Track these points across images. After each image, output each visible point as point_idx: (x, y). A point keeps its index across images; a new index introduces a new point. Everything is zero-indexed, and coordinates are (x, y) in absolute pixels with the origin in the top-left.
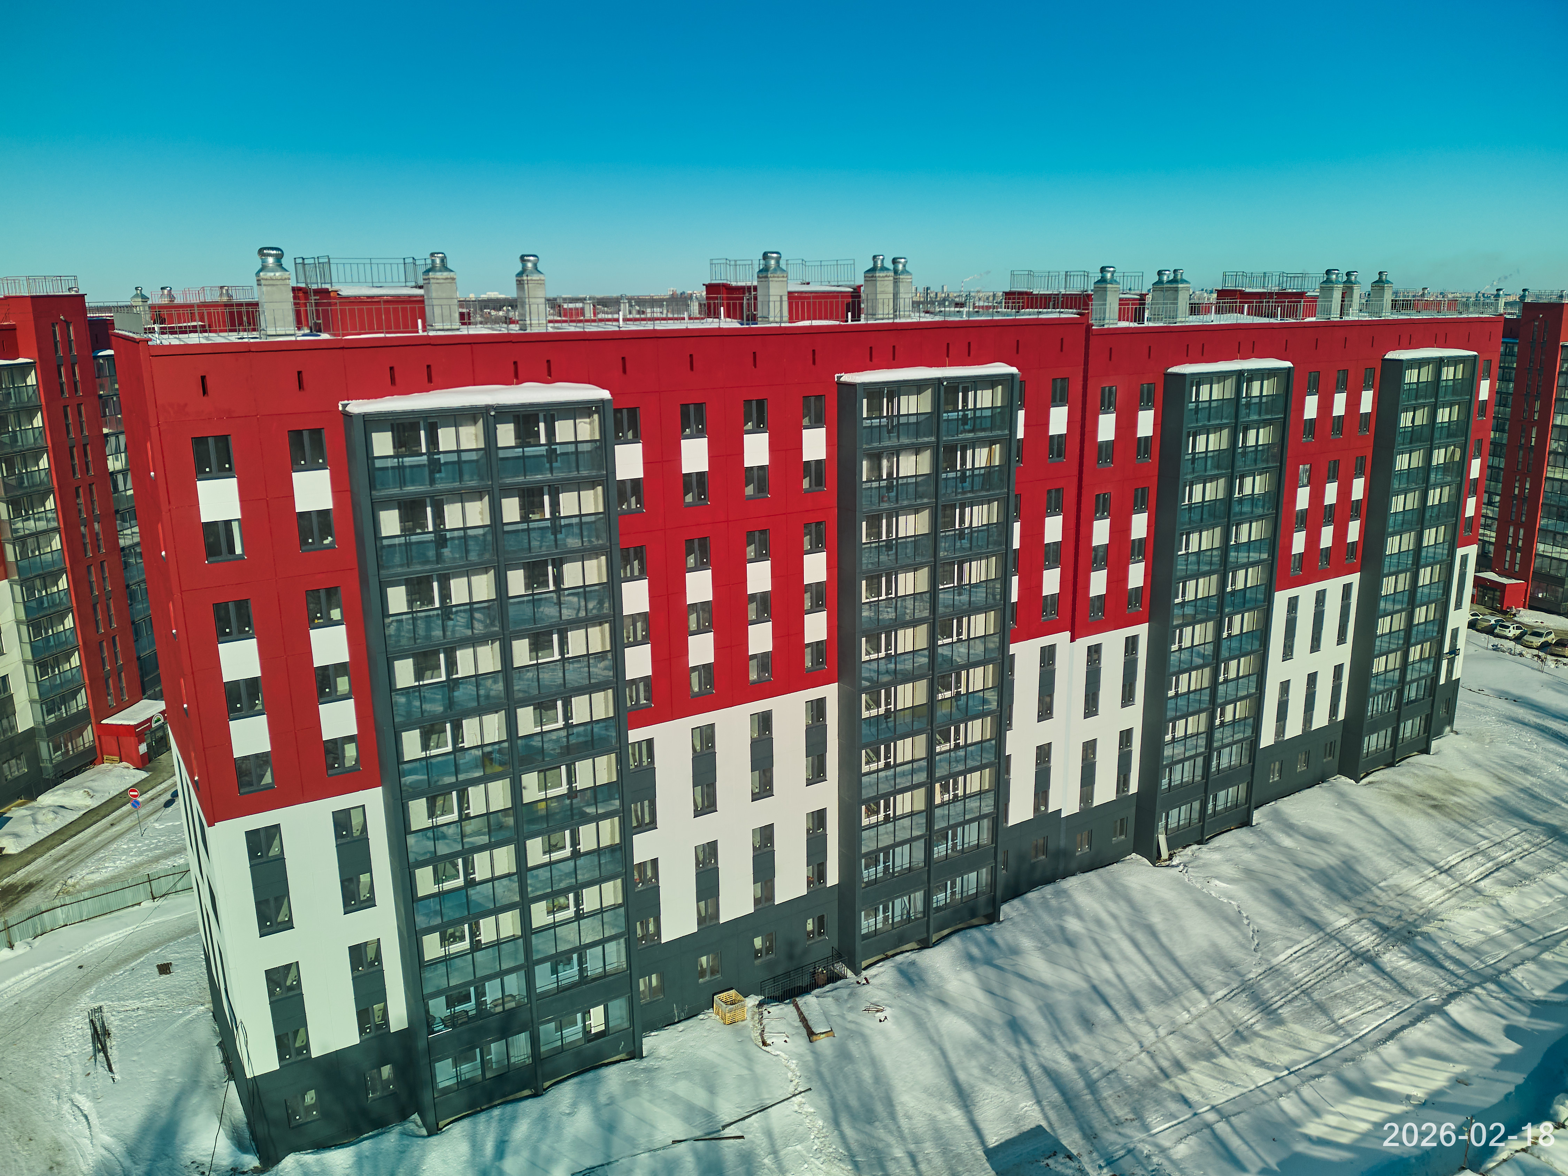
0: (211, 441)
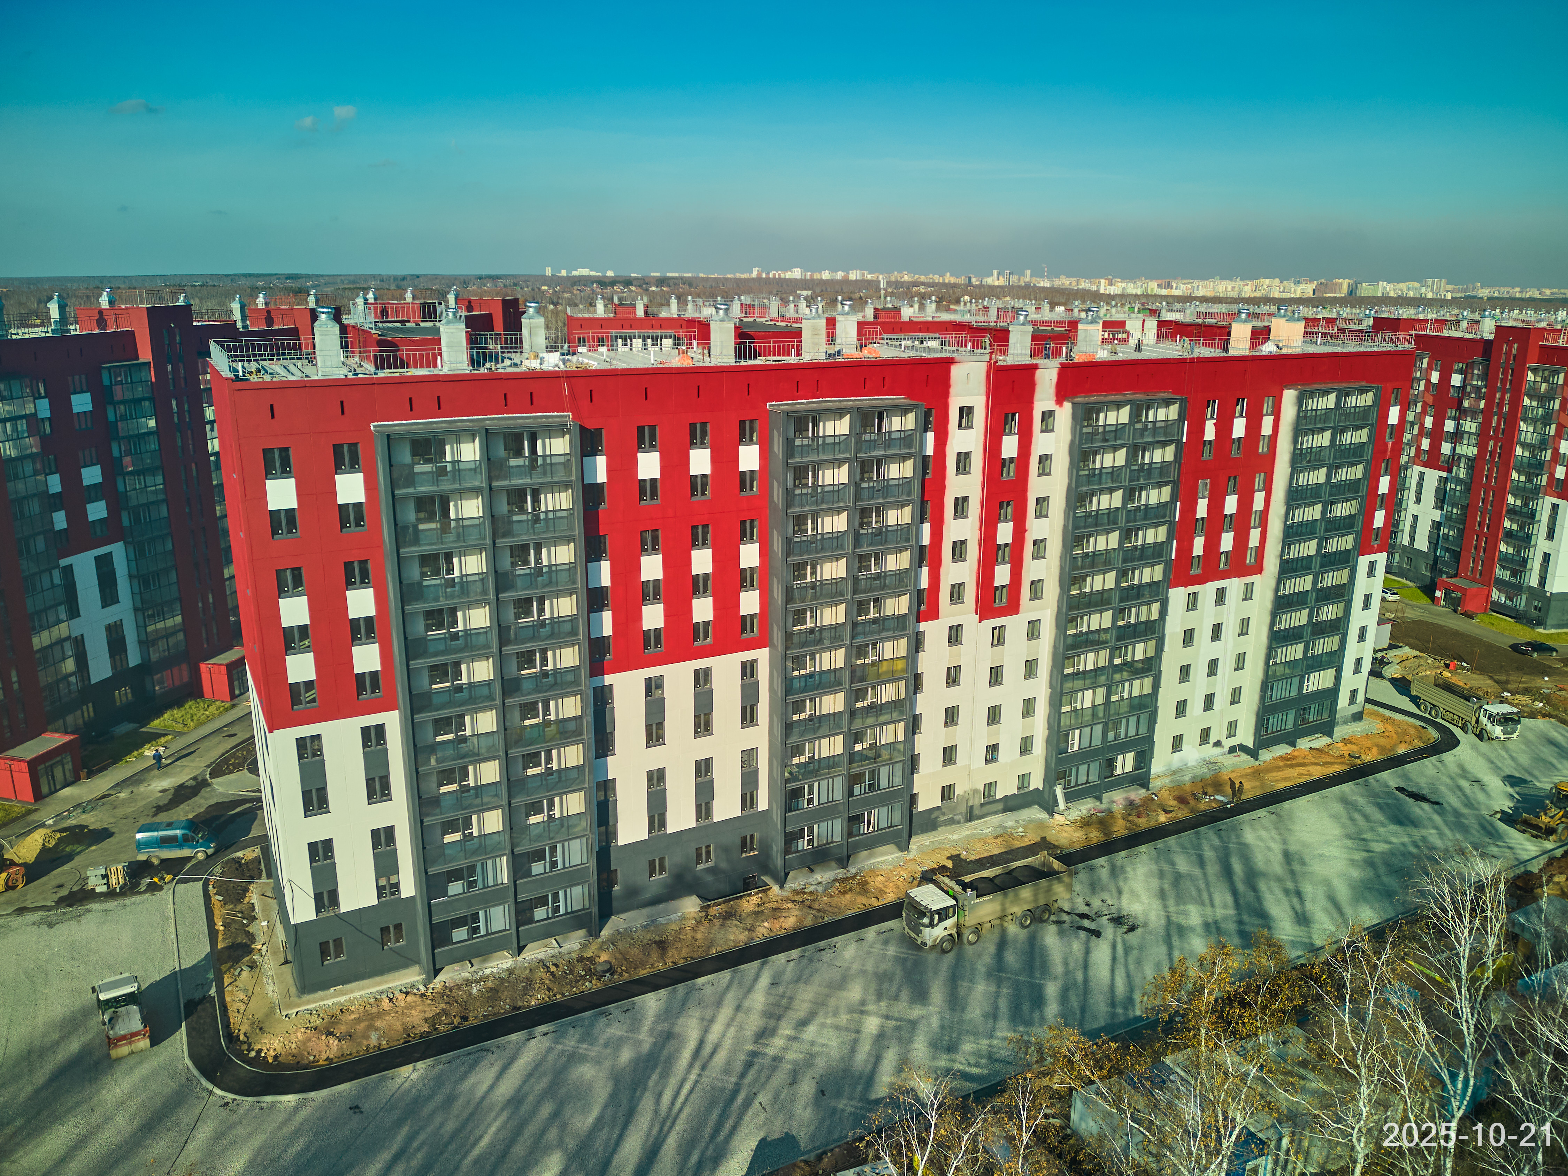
0: (276, 451)
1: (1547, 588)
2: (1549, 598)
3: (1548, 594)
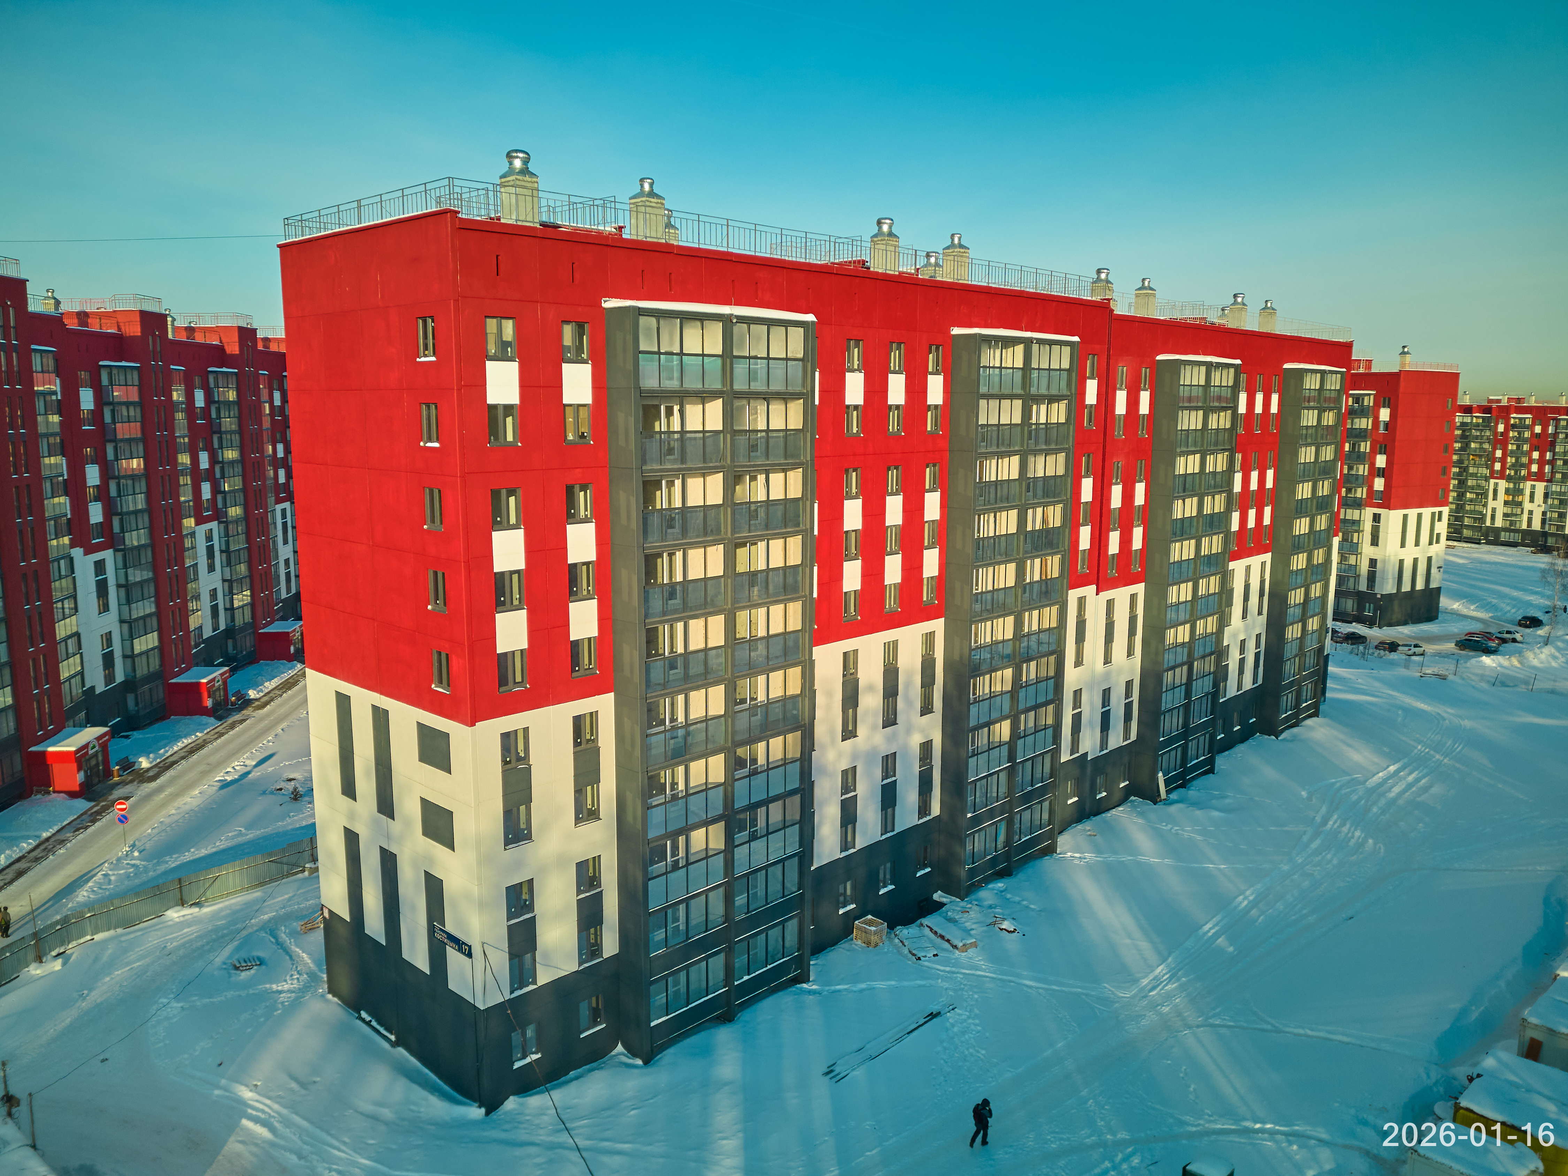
1: (1377, 590)
2: (1380, 600)
3: (1379, 596)
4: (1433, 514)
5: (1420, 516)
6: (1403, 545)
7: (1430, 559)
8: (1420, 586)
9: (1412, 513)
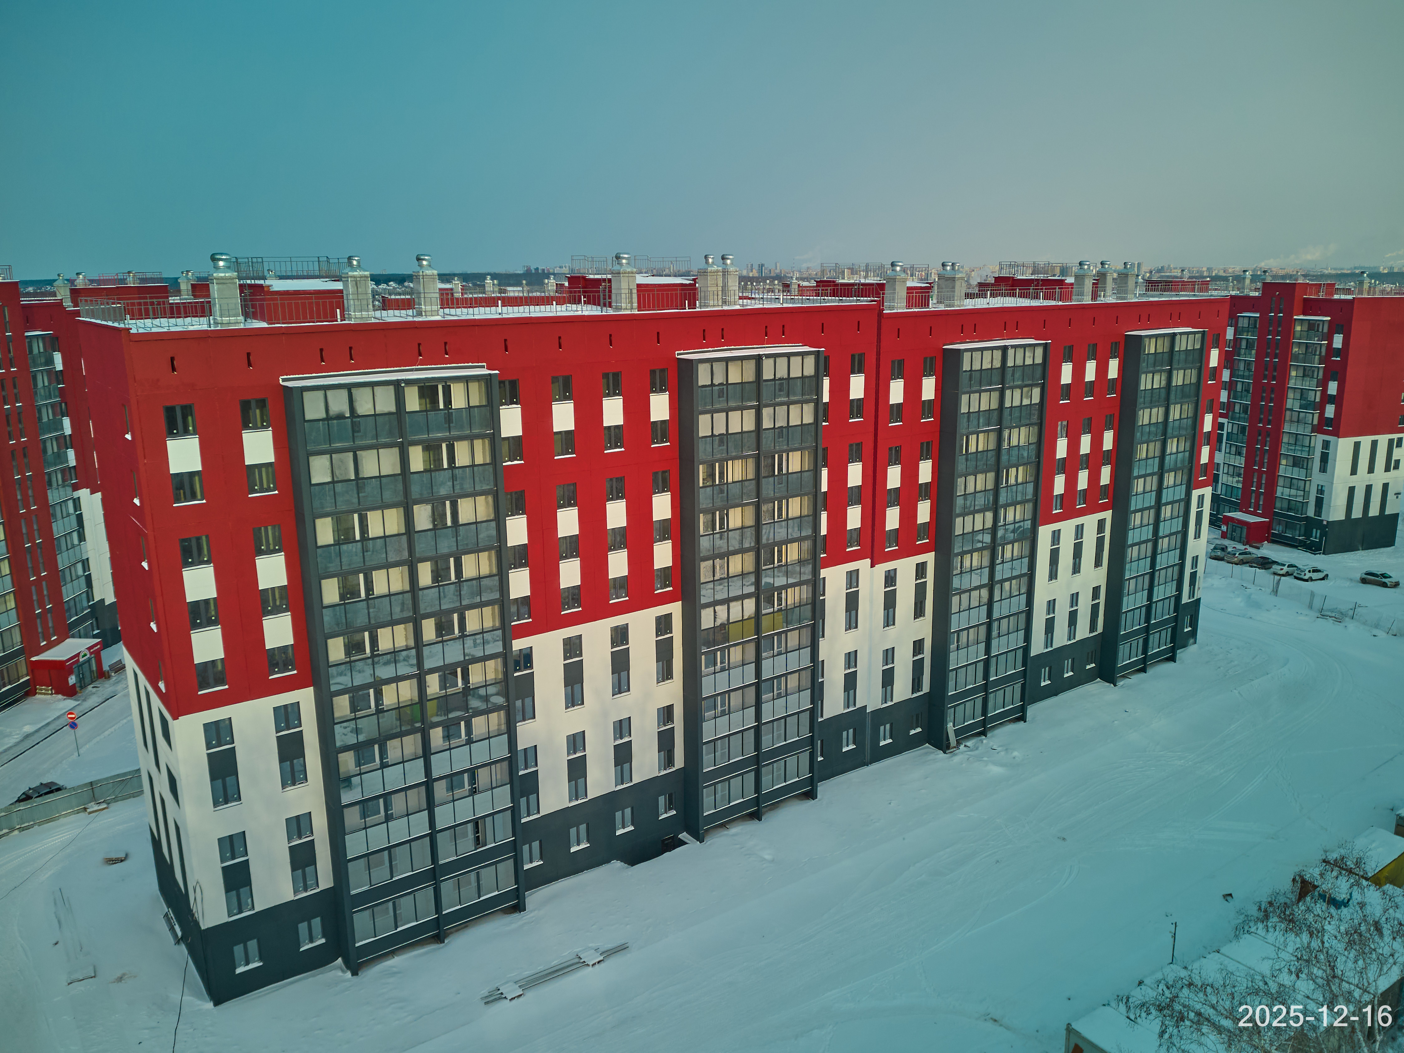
0: (178, 409)
1: (1323, 517)
2: (1326, 526)
3: (1325, 523)
4: (1391, 441)
5: (1374, 444)
6: (1354, 471)
7: (1386, 486)
8: (1374, 511)
9: (1366, 441)
